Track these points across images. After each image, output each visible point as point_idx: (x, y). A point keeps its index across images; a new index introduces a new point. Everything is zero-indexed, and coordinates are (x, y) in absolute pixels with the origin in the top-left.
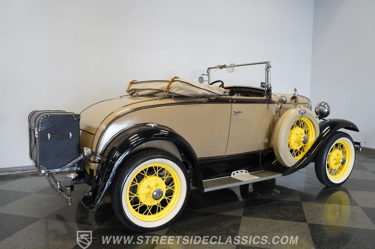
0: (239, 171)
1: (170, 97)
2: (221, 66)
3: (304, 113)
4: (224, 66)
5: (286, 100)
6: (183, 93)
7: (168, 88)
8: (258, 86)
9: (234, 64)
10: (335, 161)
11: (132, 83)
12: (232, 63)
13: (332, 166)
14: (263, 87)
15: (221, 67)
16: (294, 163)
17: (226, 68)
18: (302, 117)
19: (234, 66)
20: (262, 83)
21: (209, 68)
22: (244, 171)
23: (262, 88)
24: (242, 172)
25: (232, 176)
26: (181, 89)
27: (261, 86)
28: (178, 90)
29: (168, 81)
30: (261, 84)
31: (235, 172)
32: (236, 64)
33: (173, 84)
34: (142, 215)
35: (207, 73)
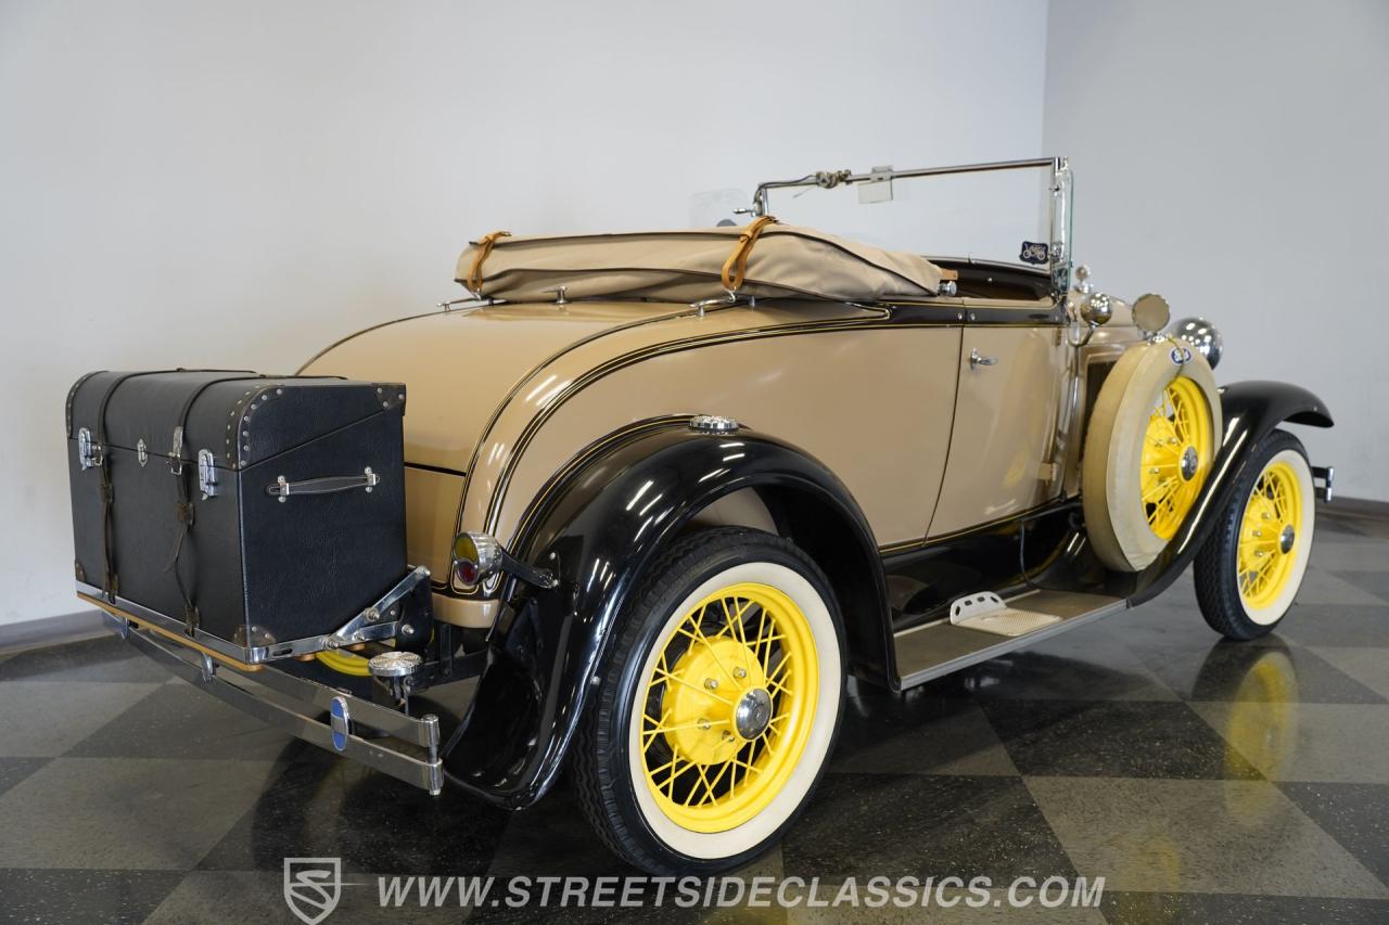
0: (973, 598)
1: (742, 303)
2: (831, 177)
3: (1188, 360)
4: (844, 178)
5: (1109, 312)
6: (813, 284)
7: (740, 264)
8: (1010, 256)
9: (890, 170)
10: (1258, 543)
11: (491, 245)
12: (882, 163)
13: (1246, 560)
14: (1034, 260)
15: (828, 181)
16: (1154, 554)
17: (849, 182)
18: (1178, 374)
19: (892, 178)
20: (1026, 245)
21: (764, 187)
22: (987, 595)
23: (1028, 266)
24: (981, 599)
25: (953, 618)
26: (806, 267)
27: (1022, 257)
28: (789, 273)
29: (736, 237)
30: (1024, 248)
31: (960, 602)
32: (898, 168)
33: (760, 246)
34: (685, 809)
35: (756, 205)
